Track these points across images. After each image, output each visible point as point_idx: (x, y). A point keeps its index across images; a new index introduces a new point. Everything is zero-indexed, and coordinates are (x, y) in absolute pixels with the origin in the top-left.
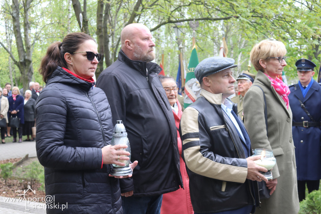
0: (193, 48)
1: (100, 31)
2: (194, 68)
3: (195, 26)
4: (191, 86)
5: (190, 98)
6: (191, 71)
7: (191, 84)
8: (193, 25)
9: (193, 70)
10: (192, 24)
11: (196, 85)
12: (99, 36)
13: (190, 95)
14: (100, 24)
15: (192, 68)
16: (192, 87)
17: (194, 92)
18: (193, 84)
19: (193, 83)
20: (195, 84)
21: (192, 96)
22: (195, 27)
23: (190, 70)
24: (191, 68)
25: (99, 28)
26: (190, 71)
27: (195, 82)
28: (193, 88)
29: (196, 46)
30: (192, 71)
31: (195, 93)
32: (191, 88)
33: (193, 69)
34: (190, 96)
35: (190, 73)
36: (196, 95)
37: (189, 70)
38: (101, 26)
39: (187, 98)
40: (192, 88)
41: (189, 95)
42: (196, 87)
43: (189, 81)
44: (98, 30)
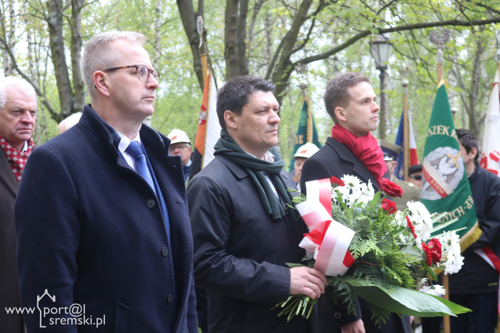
0: (439, 86)
1: (232, 51)
2: (442, 126)
3: (442, 39)
4: (436, 164)
5: (435, 188)
6: (436, 131)
7: (436, 160)
8: (438, 37)
9: (439, 129)
10: (436, 36)
11: (447, 161)
12: (229, 61)
13: (435, 182)
14: (232, 38)
15: (439, 127)
16: (438, 166)
17: (444, 175)
18: (440, 159)
19: (440, 156)
20: (445, 158)
21: (438, 185)
22: (442, 42)
23: (434, 131)
24: (435, 127)
25: (230, 45)
26: (434, 133)
27: (445, 155)
28: (440, 167)
29: (445, 82)
30: (439, 133)
31: (445, 177)
32: (436, 167)
33: (441, 128)
34: (435, 185)
35: (433, 136)
36: (447, 181)
37: (432, 130)
38: (234, 42)
39: (427, 189)
40: (438, 168)
41: (432, 182)
42: (447, 165)
43: (431, 154)
44: (227, 50)
